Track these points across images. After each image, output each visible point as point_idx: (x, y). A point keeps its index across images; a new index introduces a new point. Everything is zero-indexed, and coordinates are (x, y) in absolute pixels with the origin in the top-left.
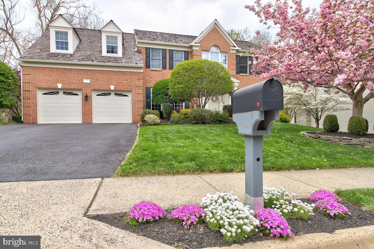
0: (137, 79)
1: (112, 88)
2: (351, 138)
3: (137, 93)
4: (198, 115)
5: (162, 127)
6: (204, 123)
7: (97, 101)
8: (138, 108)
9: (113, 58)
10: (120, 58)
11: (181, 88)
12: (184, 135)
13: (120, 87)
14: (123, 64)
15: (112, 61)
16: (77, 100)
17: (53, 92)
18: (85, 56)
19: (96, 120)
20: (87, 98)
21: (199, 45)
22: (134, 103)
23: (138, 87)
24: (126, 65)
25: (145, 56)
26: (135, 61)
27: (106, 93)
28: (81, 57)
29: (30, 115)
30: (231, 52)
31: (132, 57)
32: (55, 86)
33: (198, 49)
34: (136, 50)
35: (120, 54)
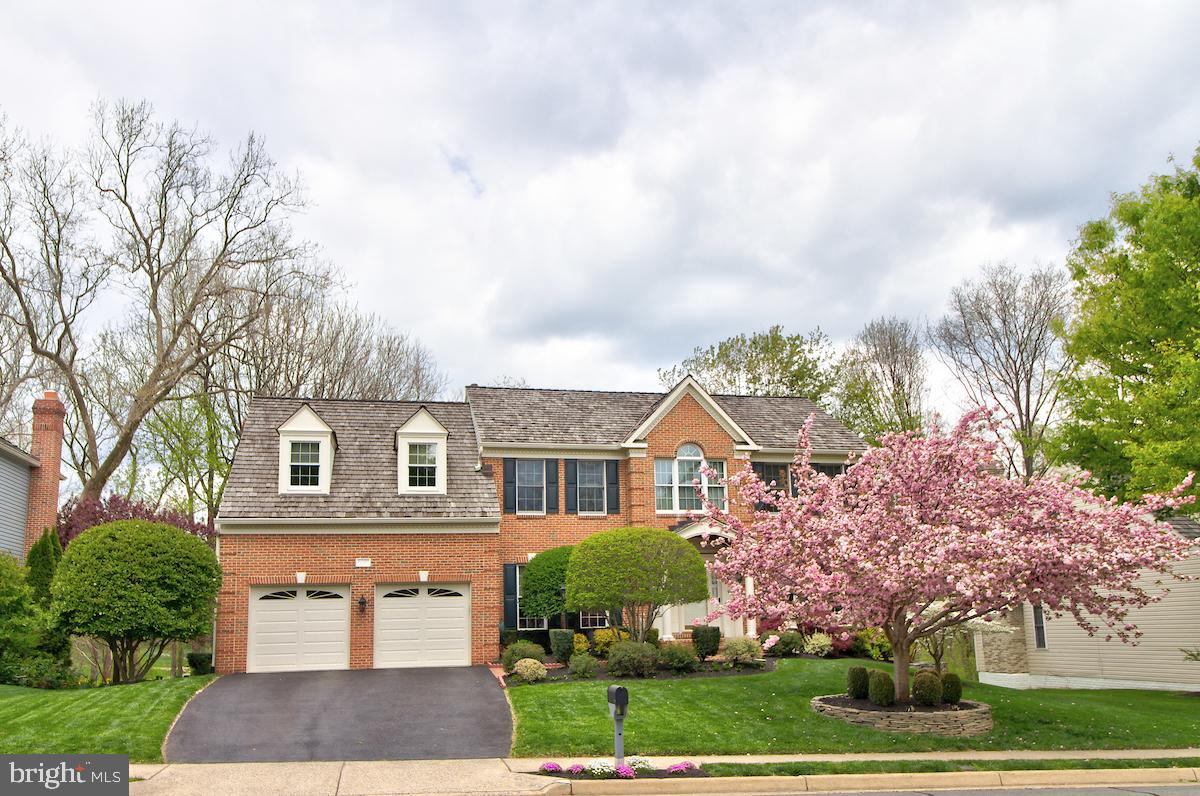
0: (485, 552)
1: (424, 576)
2: (857, 711)
3: (486, 589)
4: (627, 658)
5: (551, 688)
6: (640, 676)
7: (386, 610)
8: (485, 626)
9: (424, 499)
10: (441, 496)
11: (592, 599)
12: (592, 707)
13: (443, 574)
14: (452, 518)
15: (423, 510)
16: (339, 611)
17: (285, 592)
18: (359, 499)
19: (383, 660)
20: (363, 609)
21: (645, 445)
22: (476, 613)
23: (486, 571)
24: (459, 518)
25: (501, 481)
26: (479, 504)
27: (407, 591)
28: (350, 504)
29: (232, 652)
30: (736, 457)
31: (470, 491)
32: (289, 579)
33: (645, 456)
34: (478, 466)
35: (441, 487)
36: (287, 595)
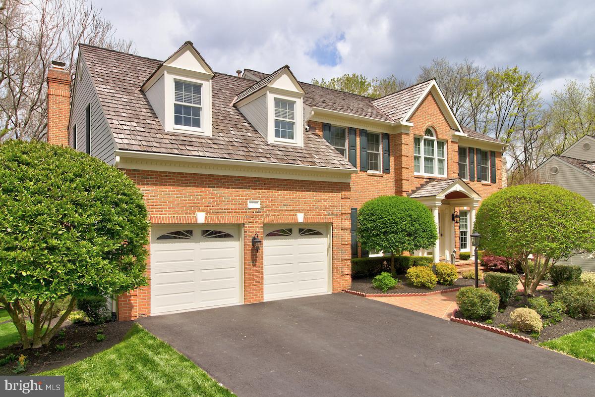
36: (183, 234)
